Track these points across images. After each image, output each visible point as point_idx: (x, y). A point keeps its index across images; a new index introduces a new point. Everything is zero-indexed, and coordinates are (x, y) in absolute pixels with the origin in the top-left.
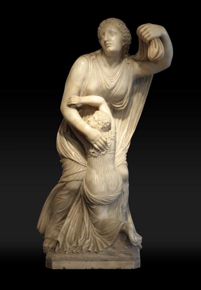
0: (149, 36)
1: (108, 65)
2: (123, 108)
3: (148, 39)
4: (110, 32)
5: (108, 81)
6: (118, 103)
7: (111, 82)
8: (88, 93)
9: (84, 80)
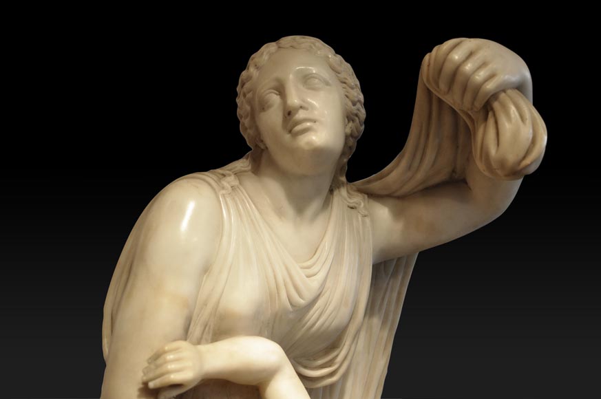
0: (492, 76)
1: (289, 210)
2: (334, 379)
3: (490, 86)
4: (306, 79)
5: (299, 275)
6: (320, 362)
7: (308, 276)
8: (221, 329)
9: (206, 270)
